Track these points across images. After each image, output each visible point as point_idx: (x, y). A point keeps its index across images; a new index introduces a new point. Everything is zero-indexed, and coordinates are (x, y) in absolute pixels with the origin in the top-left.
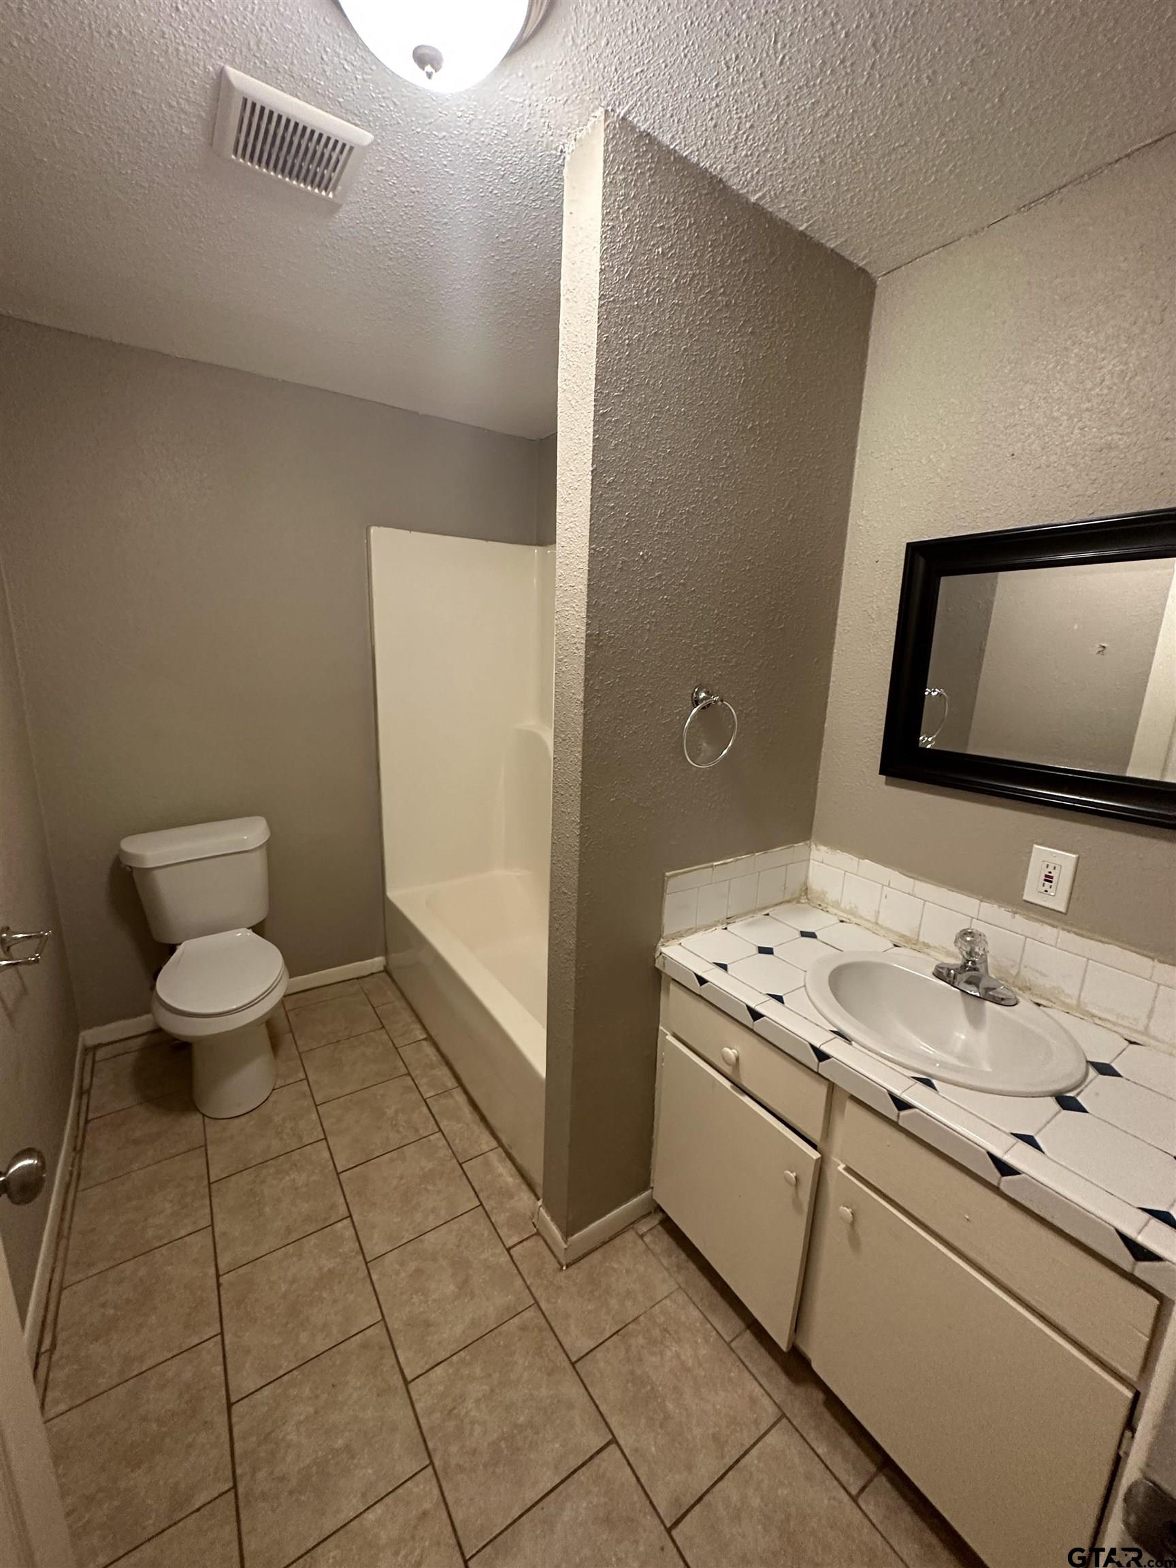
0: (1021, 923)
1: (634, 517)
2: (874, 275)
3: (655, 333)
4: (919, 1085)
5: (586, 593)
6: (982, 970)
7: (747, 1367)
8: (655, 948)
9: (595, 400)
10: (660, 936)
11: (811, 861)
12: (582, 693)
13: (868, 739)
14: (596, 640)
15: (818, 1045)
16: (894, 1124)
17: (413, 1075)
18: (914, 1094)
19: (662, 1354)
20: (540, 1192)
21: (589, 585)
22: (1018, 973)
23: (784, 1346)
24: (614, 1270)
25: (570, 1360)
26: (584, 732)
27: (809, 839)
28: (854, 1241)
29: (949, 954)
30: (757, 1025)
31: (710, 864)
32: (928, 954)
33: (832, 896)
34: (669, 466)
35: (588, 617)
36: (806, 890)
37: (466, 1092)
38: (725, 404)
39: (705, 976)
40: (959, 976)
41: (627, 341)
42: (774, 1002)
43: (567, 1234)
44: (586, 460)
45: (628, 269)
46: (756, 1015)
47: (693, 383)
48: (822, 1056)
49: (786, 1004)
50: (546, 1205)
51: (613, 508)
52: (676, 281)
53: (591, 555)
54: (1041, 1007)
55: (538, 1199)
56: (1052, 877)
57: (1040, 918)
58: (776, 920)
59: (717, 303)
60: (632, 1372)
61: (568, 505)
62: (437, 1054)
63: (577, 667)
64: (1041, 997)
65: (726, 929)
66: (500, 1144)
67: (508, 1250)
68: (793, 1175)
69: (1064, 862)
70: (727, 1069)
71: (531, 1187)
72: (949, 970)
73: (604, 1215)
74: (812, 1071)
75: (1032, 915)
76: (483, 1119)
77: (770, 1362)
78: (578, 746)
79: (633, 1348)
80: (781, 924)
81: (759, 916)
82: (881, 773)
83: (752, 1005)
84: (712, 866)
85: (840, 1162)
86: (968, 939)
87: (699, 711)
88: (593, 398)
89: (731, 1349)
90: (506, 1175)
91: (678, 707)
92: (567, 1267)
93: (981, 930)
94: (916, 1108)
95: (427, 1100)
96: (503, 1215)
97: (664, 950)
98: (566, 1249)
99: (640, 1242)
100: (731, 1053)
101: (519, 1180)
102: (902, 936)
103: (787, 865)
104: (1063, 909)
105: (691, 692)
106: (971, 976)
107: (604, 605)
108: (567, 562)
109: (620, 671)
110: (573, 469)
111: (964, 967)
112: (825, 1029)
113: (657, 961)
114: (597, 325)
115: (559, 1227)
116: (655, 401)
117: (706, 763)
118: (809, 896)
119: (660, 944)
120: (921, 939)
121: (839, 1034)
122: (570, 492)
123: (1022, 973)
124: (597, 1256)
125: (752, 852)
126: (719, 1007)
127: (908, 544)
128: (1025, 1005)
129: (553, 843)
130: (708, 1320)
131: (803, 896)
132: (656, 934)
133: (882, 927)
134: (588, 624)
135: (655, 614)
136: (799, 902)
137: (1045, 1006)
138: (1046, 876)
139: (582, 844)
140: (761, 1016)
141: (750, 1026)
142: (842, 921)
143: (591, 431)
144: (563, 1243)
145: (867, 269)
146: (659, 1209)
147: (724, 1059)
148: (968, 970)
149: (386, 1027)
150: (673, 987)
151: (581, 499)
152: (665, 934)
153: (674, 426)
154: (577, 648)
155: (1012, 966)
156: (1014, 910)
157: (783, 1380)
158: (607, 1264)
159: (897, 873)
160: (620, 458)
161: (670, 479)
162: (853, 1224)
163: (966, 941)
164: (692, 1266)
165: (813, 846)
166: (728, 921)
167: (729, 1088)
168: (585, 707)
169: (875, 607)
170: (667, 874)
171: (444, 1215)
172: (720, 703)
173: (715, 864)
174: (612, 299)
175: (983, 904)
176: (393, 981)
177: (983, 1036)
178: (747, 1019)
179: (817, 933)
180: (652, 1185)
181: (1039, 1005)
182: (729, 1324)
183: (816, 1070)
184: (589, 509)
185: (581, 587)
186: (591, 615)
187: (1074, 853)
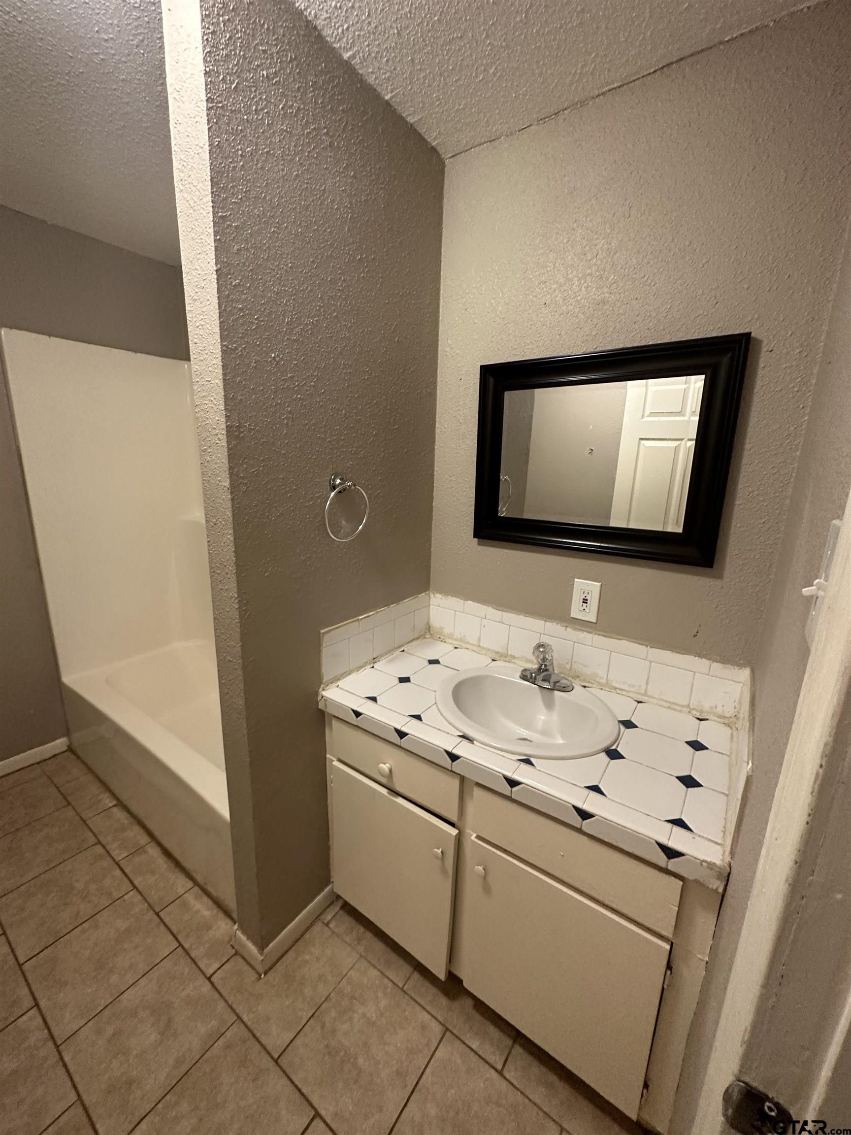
0: (571, 633)
1: (262, 321)
2: (443, 156)
3: (267, 152)
4: (523, 765)
5: (222, 387)
6: (551, 670)
7: (417, 1002)
8: (317, 693)
9: (212, 201)
10: (321, 683)
11: (431, 606)
12: (228, 480)
13: (464, 513)
14: (236, 431)
15: (450, 750)
16: (509, 798)
17: (104, 843)
18: (521, 774)
19: (351, 1019)
20: (235, 916)
21: (224, 380)
22: (571, 666)
23: (442, 976)
24: (307, 962)
25: (272, 1057)
26: (233, 515)
27: (429, 590)
28: (487, 888)
29: (531, 662)
30: (404, 742)
31: (357, 618)
32: (515, 663)
33: (447, 631)
34: (292, 280)
35: (226, 409)
36: (429, 628)
37: (159, 844)
38: (336, 234)
39: (360, 710)
40: (538, 677)
41: (240, 152)
42: (415, 721)
43: (262, 948)
44: (209, 260)
45: (234, 81)
46: (402, 734)
47: (307, 208)
48: (454, 757)
49: (424, 721)
50: (242, 928)
51: (241, 310)
52: (282, 108)
53: (223, 352)
54: (587, 688)
55: (235, 923)
56: (587, 600)
57: (581, 628)
58: (410, 654)
59: (322, 142)
60: (327, 1046)
61: (196, 303)
62: (128, 816)
63: (220, 456)
64: (585, 680)
65: (373, 667)
66: (196, 883)
67: (209, 979)
68: (439, 851)
69: (592, 588)
70: (384, 780)
71: (227, 914)
72: (531, 674)
73: (293, 920)
74: (448, 770)
75: (577, 627)
76: (178, 864)
77: (434, 990)
78: (229, 529)
79: (327, 1024)
80: (414, 657)
81: (398, 652)
82: (475, 537)
83: (399, 727)
84: (358, 620)
85: (472, 833)
86: (541, 650)
87: (336, 495)
88: (209, 198)
89: (404, 992)
90: (203, 909)
91: (319, 492)
92: (265, 974)
93: (549, 642)
94: (523, 783)
95: (120, 863)
96: (202, 948)
97: (324, 693)
98: (262, 960)
99: (326, 928)
100: (385, 767)
101: (215, 911)
102: (497, 653)
103: (414, 611)
104: (594, 621)
105: (329, 478)
106: (546, 675)
107: (241, 400)
108: (202, 358)
109: (263, 460)
110: (198, 268)
111: (540, 669)
112: (454, 736)
113: (319, 704)
114: (206, 127)
115: (255, 943)
116: (273, 216)
117: (346, 538)
118: (431, 632)
119: (321, 689)
120: (509, 653)
121: (464, 737)
122: (197, 290)
123: (573, 667)
124: (291, 954)
125: (387, 605)
126: (373, 732)
127: (482, 367)
128: (578, 688)
129: (215, 618)
130: (384, 975)
131: (427, 633)
132: (317, 681)
133: (483, 648)
134: (226, 416)
135: (290, 410)
136: (425, 638)
137: (588, 687)
138: (584, 599)
139: (241, 617)
140: (406, 734)
141: (399, 744)
142: (456, 648)
143: (211, 231)
144: (258, 955)
145: (438, 149)
146: (338, 897)
147: (380, 774)
148: (543, 672)
149: (73, 803)
150: (334, 722)
151: (208, 297)
152: (324, 681)
153: (294, 243)
154: (218, 439)
155: (567, 663)
156: (566, 625)
157: (443, 1001)
158: (300, 959)
159: (490, 608)
160: (245, 263)
161: (294, 292)
162: (485, 878)
163: (540, 651)
164: (369, 935)
165: (432, 595)
166: (374, 661)
167: (387, 795)
168: (232, 493)
169: (461, 413)
170: (322, 631)
171: (143, 967)
172: (353, 487)
173: (360, 618)
174: (220, 105)
175: (547, 623)
176: (78, 757)
177: (555, 717)
178: (395, 738)
179: (440, 660)
180: (332, 881)
181: (585, 687)
182: (400, 972)
183: (450, 769)
184: (217, 307)
185: (217, 381)
186: (229, 408)
187: (599, 582)
